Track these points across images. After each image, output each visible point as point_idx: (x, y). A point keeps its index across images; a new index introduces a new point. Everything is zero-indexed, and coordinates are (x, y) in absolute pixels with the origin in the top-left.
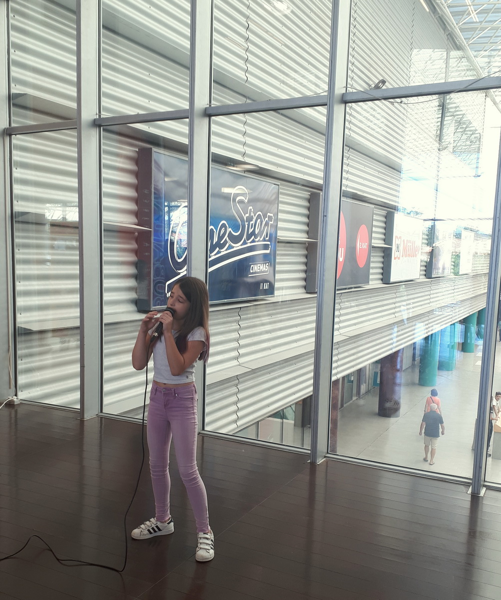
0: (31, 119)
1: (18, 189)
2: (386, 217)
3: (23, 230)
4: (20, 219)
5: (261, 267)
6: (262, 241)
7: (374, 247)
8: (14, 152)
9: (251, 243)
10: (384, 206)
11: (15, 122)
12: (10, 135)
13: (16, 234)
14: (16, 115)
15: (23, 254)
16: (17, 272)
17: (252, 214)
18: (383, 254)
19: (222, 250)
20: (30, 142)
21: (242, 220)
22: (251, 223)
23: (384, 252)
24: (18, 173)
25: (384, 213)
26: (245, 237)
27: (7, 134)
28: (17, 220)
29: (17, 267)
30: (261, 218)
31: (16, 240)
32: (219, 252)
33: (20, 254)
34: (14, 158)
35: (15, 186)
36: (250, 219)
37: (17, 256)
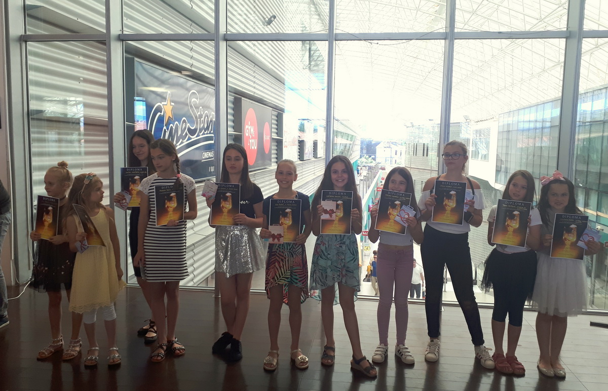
0: (42, 30)
1: (33, 90)
2: (277, 117)
3: (38, 127)
4: (35, 116)
5: (209, 154)
6: (209, 134)
7: (273, 139)
8: (29, 57)
9: (202, 135)
10: (275, 108)
11: (29, 30)
12: (26, 42)
13: (31, 130)
14: (30, 25)
15: (38, 147)
16: (33, 164)
17: (202, 113)
18: (276, 144)
19: (184, 141)
20: (42, 49)
21: (196, 117)
22: (202, 119)
23: (277, 142)
24: (33, 76)
25: (276, 113)
26: (198, 130)
27: (23, 41)
28: (32, 117)
29: (33, 159)
30: (208, 116)
31: (32, 135)
32: (182, 143)
33: (35, 147)
34: (29, 62)
35: (30, 87)
36: (201, 116)
37: (33, 150)
